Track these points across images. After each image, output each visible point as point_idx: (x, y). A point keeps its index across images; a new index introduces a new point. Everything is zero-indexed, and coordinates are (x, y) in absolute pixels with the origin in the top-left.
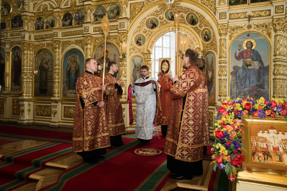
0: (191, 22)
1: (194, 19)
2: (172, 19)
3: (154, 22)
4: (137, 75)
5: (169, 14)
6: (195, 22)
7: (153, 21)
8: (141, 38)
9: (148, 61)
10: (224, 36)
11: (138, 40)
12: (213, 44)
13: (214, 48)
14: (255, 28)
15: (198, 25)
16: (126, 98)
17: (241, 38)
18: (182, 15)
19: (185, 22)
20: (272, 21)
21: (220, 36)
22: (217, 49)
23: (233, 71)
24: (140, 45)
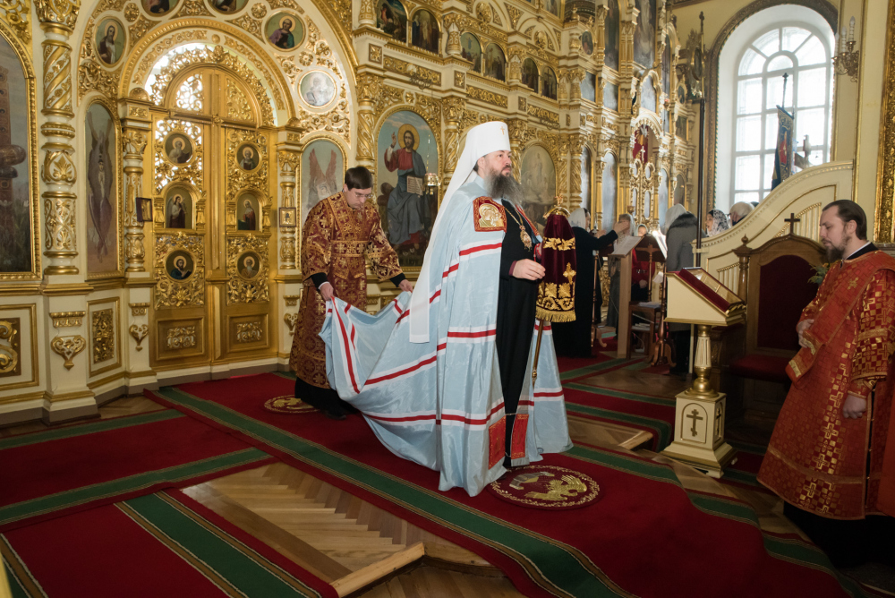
0: (277, 38)
1: (290, 33)
2: (225, 7)
4: (99, 178)
6: (291, 43)
8: (114, 33)
9: (140, 129)
10: (370, 105)
11: (105, 38)
12: (337, 119)
13: (340, 131)
14: (418, 103)
15: (296, 53)
16: (75, 271)
17: (396, 120)
18: (259, 8)
19: (258, 32)
20: (443, 98)
21: (360, 102)
22: (349, 133)
23: (382, 194)
24: (107, 61)
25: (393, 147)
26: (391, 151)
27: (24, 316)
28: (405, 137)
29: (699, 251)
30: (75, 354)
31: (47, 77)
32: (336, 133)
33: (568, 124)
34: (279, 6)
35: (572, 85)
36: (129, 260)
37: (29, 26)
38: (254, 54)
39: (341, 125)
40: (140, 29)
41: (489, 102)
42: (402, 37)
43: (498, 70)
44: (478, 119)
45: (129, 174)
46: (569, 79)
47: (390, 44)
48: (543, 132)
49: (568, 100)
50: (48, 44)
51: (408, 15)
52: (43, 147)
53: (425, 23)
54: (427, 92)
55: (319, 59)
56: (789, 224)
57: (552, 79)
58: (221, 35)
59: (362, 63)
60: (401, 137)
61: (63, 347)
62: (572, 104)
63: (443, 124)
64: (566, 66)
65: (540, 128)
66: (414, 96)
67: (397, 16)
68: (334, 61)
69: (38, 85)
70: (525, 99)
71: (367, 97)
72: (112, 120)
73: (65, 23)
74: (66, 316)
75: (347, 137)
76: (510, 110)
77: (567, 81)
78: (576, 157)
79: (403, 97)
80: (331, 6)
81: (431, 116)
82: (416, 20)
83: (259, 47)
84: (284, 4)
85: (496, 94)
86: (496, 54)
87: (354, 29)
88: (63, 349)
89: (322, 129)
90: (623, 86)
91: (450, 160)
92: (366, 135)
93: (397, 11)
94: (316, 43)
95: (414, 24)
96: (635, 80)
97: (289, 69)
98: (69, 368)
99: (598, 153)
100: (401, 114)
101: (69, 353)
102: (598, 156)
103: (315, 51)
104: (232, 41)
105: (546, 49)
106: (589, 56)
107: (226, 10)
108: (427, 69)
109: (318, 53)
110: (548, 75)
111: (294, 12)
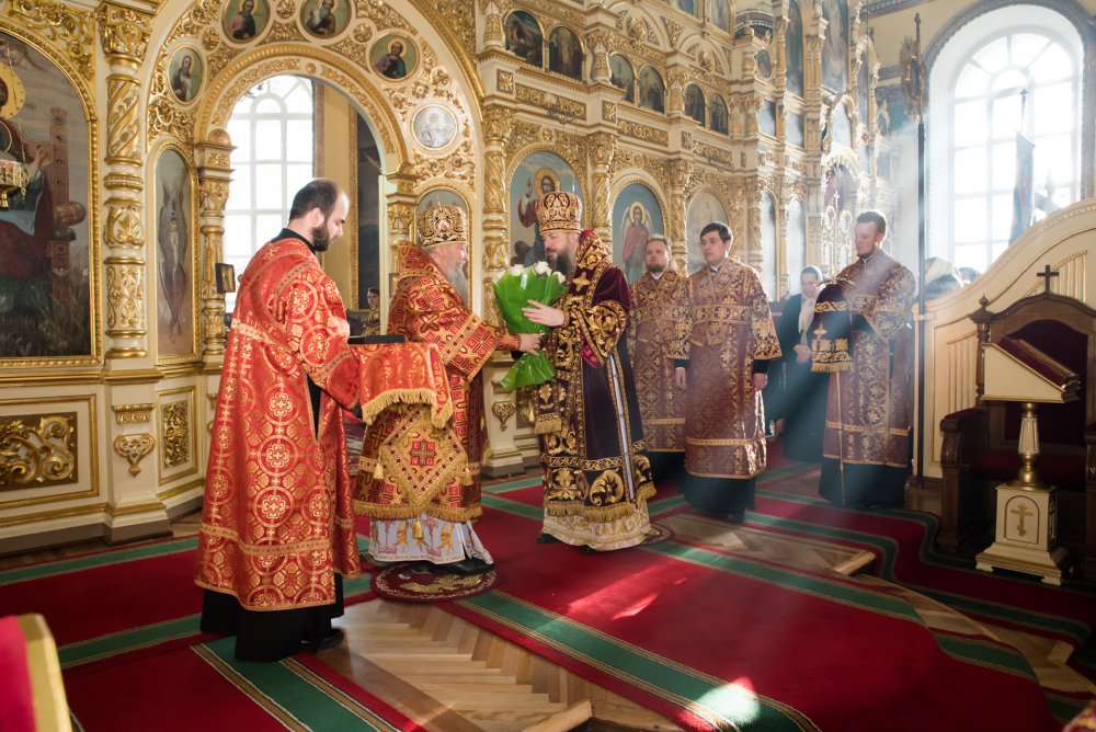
0: (384, 65)
1: (400, 59)
2: (321, 29)
3: (256, 14)
4: (172, 240)
5: (320, 6)
6: (401, 71)
7: (252, 7)
8: (190, 64)
9: (219, 180)
10: (500, 145)
11: (180, 71)
12: (459, 163)
13: (463, 178)
14: (557, 142)
15: (408, 82)
16: (142, 353)
17: (531, 163)
18: (362, 29)
19: (363, 59)
20: (589, 135)
21: (487, 142)
22: (475, 180)
23: (516, 255)
24: (182, 97)
25: (528, 196)
26: (526, 201)
27: (81, 409)
28: (543, 184)
29: (922, 317)
30: (142, 457)
31: (113, 119)
32: (457, 180)
33: (743, 165)
34: (387, 27)
35: (748, 116)
36: (207, 341)
37: (92, 59)
38: (357, 85)
39: (464, 171)
40: (220, 59)
41: (645, 140)
42: (537, 61)
43: (656, 99)
44: (631, 161)
45: (206, 234)
46: (744, 108)
47: (522, 70)
48: (712, 174)
49: (743, 134)
50: (113, 79)
51: (545, 35)
52: (106, 203)
53: (564, 43)
54: (569, 128)
55: (436, 90)
56: (1043, 279)
57: (721, 109)
58: (317, 64)
59: (488, 94)
60: (538, 184)
61: (127, 448)
62: (748, 139)
63: (589, 167)
64: (738, 93)
65: (709, 169)
66: (554, 133)
67: (530, 36)
68: (454, 92)
69: (101, 128)
70: (690, 135)
71: (496, 135)
72: (186, 169)
73: (133, 53)
74: (132, 410)
75: (472, 185)
76: (671, 148)
77: (741, 111)
78: (754, 206)
79: (540, 134)
80: (451, 25)
81: (575, 158)
82: (553, 40)
83: (363, 77)
84: (393, 23)
85: (653, 129)
86: (652, 80)
87: (478, 52)
88: (128, 451)
89: (441, 176)
90: (810, 116)
91: (600, 211)
92: (495, 182)
93: (531, 29)
94: (433, 70)
95: (551, 45)
96: (824, 108)
97: (399, 103)
98: (135, 474)
99: (781, 200)
100: (537, 156)
101: (135, 455)
102: (781, 203)
103: (431, 81)
104: (330, 71)
105: (713, 72)
106: (767, 80)
107: (322, 33)
108: (569, 100)
109: (435, 83)
110: (717, 105)
111: (405, 33)
